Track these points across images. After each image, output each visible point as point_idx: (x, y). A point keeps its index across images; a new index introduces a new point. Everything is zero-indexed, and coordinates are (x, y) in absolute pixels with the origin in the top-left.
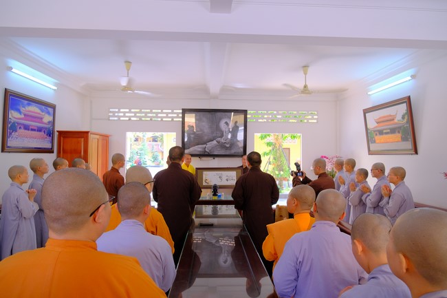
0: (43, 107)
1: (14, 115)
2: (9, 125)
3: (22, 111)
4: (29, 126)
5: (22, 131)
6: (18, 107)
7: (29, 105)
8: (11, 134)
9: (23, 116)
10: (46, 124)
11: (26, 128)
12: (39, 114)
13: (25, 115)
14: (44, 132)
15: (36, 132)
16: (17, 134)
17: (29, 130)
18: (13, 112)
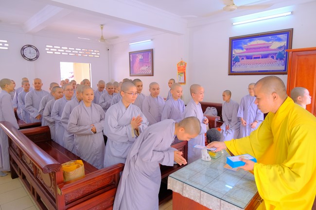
0: (270, 37)
1: (237, 52)
2: (233, 59)
3: (243, 47)
4: (252, 56)
5: (245, 60)
6: (241, 46)
7: (250, 41)
8: (234, 64)
9: (245, 50)
10: (275, 50)
11: (248, 58)
12: (264, 44)
13: (247, 49)
14: (273, 57)
15: (261, 59)
16: (239, 63)
17: (252, 58)
18: (235, 50)
